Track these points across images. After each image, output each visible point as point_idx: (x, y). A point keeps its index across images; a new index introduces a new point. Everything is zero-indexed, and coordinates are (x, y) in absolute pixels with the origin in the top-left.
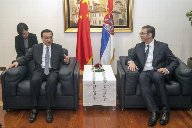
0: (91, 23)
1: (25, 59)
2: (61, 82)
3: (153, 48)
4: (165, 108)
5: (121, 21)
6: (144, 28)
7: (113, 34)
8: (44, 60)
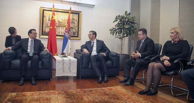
0: (57, 33)
1: (16, 47)
2: (41, 60)
3: (96, 43)
4: (106, 74)
5: (74, 33)
6: (90, 32)
7: (70, 39)
8: (29, 48)
